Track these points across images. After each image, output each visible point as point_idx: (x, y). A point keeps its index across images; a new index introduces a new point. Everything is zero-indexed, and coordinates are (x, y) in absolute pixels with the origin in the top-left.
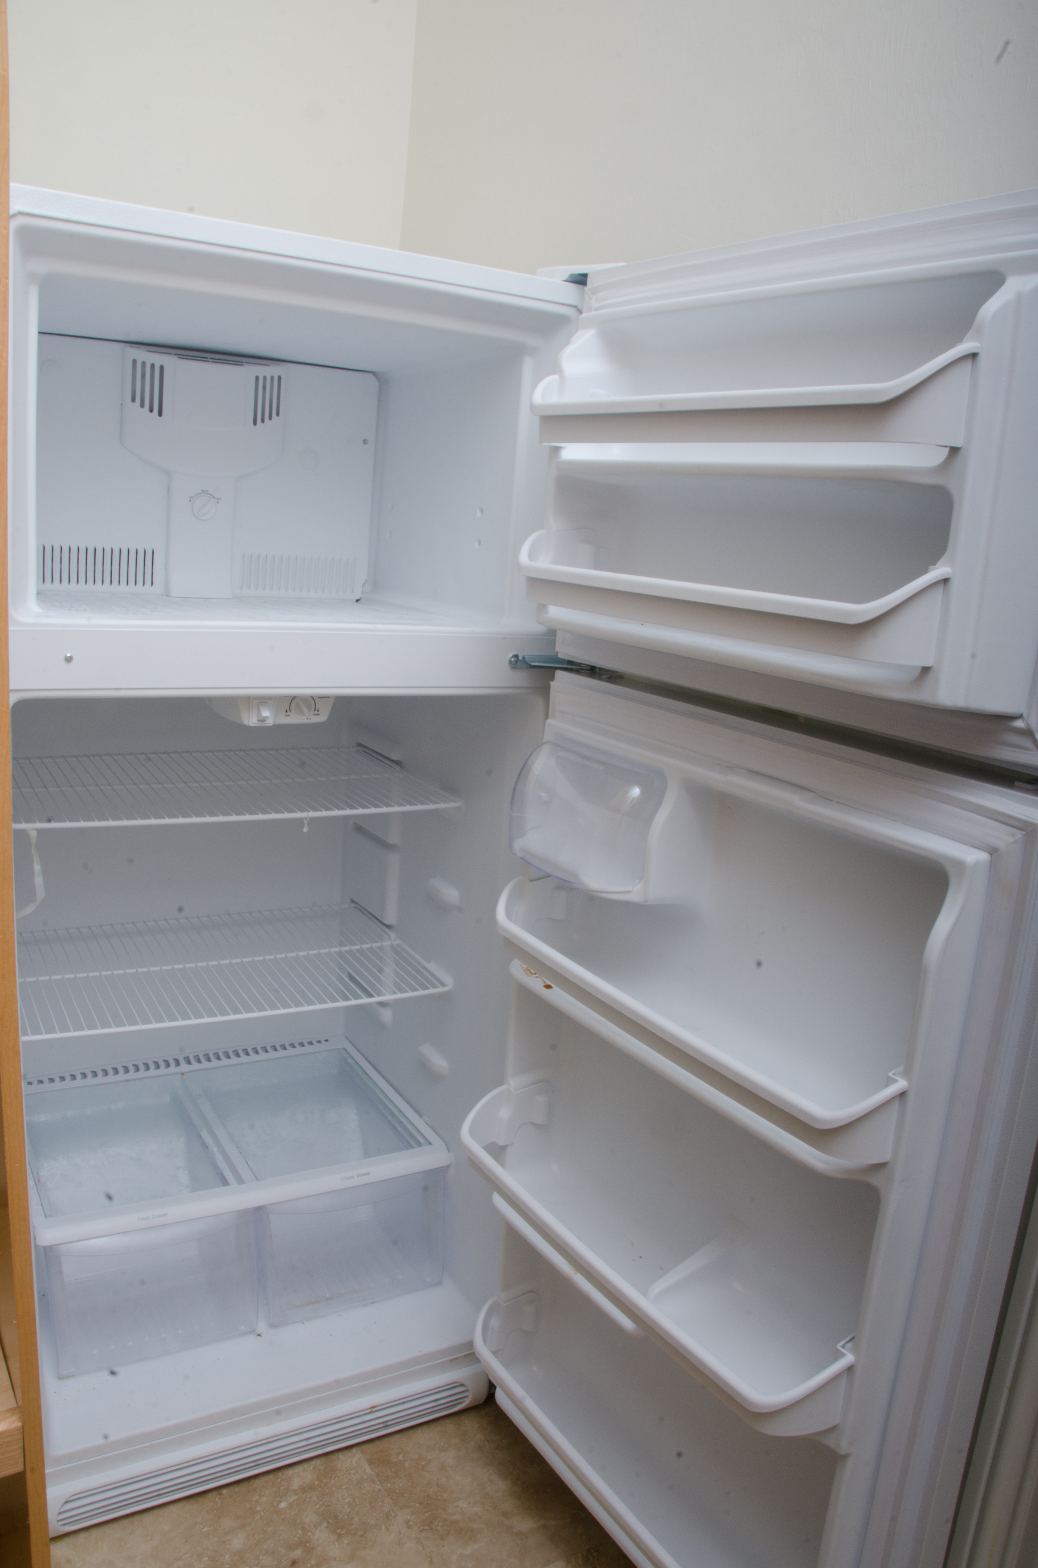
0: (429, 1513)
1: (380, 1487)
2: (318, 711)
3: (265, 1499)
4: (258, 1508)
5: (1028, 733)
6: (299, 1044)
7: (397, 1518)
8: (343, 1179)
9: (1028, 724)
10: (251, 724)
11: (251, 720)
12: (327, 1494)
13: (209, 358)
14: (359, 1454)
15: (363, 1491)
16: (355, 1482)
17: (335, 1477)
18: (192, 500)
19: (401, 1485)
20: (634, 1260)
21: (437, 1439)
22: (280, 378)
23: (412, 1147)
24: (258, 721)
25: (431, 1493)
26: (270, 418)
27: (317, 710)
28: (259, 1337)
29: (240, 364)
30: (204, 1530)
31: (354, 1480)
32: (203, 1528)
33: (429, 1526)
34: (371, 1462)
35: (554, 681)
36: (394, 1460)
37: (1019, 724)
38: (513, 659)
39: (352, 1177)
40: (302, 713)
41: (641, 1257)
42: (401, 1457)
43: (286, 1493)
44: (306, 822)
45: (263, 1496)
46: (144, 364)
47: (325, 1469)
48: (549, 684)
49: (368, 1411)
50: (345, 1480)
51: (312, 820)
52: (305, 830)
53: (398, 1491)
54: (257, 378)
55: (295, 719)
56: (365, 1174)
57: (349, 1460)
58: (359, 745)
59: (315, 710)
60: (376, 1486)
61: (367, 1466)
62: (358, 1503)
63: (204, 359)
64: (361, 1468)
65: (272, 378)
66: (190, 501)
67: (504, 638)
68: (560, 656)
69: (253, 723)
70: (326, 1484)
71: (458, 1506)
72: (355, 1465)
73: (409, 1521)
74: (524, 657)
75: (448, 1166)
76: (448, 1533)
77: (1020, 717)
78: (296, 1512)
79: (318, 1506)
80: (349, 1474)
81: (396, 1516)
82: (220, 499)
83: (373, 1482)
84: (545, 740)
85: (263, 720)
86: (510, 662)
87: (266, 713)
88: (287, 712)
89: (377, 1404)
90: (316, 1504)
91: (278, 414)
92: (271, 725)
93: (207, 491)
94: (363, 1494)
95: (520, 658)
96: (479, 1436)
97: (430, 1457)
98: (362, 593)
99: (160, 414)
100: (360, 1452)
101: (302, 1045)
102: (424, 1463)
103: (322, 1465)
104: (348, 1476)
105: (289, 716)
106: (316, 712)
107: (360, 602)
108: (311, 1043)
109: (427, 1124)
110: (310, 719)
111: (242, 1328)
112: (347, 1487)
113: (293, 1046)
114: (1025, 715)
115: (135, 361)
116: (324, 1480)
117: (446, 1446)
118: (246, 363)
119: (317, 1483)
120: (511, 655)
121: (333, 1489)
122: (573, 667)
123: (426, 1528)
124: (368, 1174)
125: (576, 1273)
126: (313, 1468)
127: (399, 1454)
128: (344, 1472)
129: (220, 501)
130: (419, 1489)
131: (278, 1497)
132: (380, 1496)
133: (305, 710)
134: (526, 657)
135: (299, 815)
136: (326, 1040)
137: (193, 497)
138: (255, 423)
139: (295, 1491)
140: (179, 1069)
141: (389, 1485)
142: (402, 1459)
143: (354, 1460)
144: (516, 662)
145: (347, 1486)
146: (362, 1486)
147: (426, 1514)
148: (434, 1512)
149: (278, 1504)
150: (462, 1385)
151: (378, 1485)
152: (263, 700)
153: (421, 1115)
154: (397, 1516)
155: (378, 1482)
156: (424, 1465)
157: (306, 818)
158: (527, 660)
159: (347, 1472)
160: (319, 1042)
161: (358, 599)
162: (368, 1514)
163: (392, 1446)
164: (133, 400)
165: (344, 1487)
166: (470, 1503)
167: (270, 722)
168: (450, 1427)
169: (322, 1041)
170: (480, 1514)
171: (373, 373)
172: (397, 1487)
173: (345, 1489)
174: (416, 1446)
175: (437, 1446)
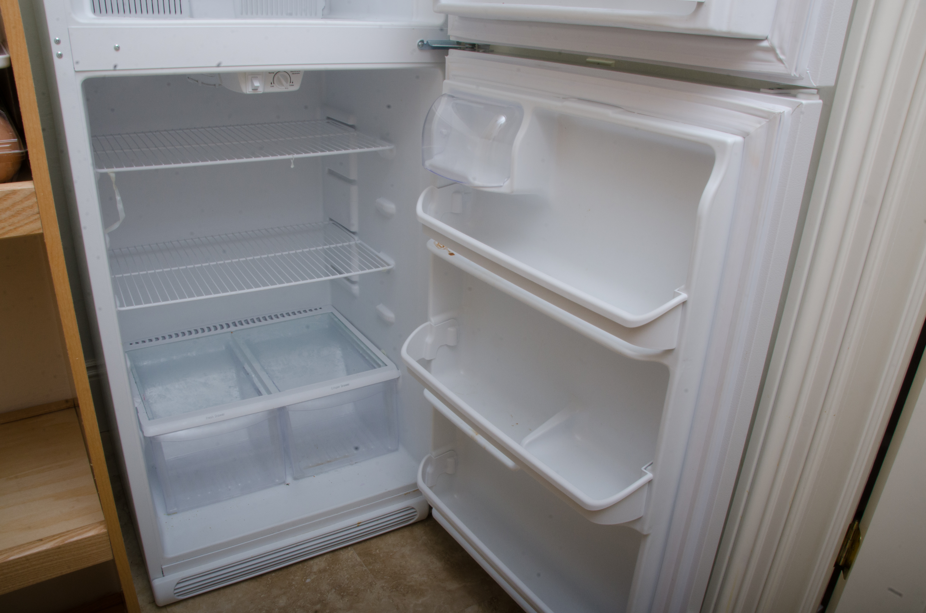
0: (396, 582)
2: (293, 83)
3: (298, 577)
4: (294, 583)
5: (771, 50)
6: (304, 311)
7: (376, 585)
8: (332, 388)
9: (771, 43)
10: (248, 93)
11: (248, 90)
12: (334, 573)
14: (353, 550)
15: (356, 571)
17: (339, 564)
19: (378, 567)
20: (513, 426)
21: (400, 540)
23: (375, 368)
24: (253, 90)
25: (396, 570)
27: (291, 82)
28: (287, 485)
30: (262, 596)
31: (350, 565)
32: (261, 595)
33: (396, 589)
34: (359, 555)
35: (448, 56)
36: (374, 553)
37: (765, 44)
38: (420, 44)
39: (338, 387)
40: (281, 84)
41: (517, 424)
42: (378, 551)
43: (310, 574)
44: (292, 161)
45: (296, 576)
47: (332, 560)
48: (445, 59)
49: (356, 526)
50: (345, 565)
51: (296, 160)
52: (292, 166)
53: (376, 570)
55: (277, 89)
56: (346, 385)
57: (347, 554)
58: (329, 118)
59: (290, 82)
60: (363, 568)
61: (358, 557)
62: (353, 578)
64: (354, 558)
67: (414, 29)
68: (452, 39)
69: (250, 92)
70: (333, 568)
71: (413, 577)
72: (351, 557)
73: (384, 586)
74: (428, 42)
75: (398, 378)
76: (407, 593)
77: (766, 39)
78: (316, 584)
79: (329, 581)
80: (347, 562)
81: (375, 584)
83: (362, 565)
84: (443, 93)
85: (255, 89)
87: (257, 84)
88: (271, 84)
89: (361, 521)
90: (328, 580)
92: (261, 92)
94: (356, 573)
95: (425, 43)
96: (424, 537)
97: (395, 551)
98: (323, 15)
101: (305, 311)
102: (392, 554)
103: (331, 557)
104: (347, 563)
105: (273, 86)
106: (291, 84)
108: (311, 310)
109: (384, 354)
110: (288, 88)
111: (277, 481)
113: (300, 312)
114: (769, 37)
116: (332, 566)
117: (405, 544)
119: (328, 568)
120: (419, 41)
121: (338, 570)
122: (460, 46)
123: (394, 590)
124: (348, 385)
125: (476, 435)
126: (326, 559)
127: (376, 549)
128: (344, 561)
130: (389, 568)
131: (305, 576)
132: (366, 573)
133: (284, 83)
135: (287, 157)
136: (321, 308)
139: (315, 572)
140: (229, 330)
141: (371, 567)
143: (350, 554)
144: (423, 45)
145: (346, 568)
146: (355, 568)
147: (394, 582)
148: (399, 581)
149: (305, 580)
150: (413, 508)
151: (365, 567)
152: (254, 75)
153: (380, 349)
154: (377, 584)
155: (364, 566)
157: (292, 159)
158: (429, 44)
160: (316, 309)
162: (359, 584)
163: (372, 545)
165: (344, 569)
166: (420, 575)
167: (261, 91)
168: (407, 533)
169: (318, 309)
170: (426, 581)
172: (376, 568)
173: (345, 570)
174: (387, 545)
175: (399, 544)
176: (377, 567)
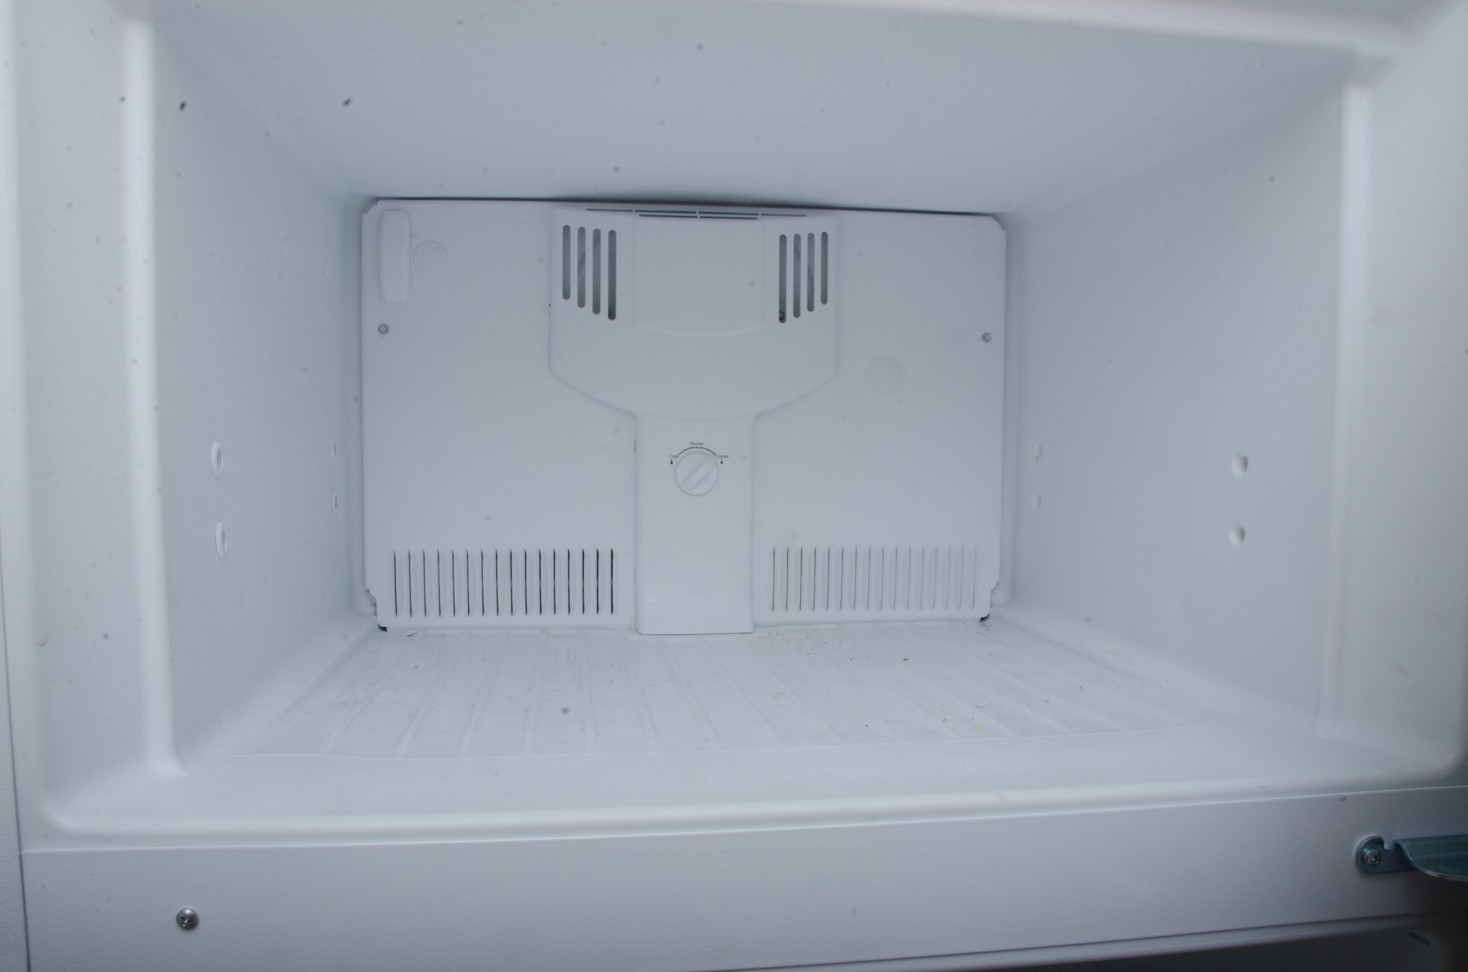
13: (697, 212)
18: (674, 460)
22: (825, 236)
26: (811, 308)
29: (753, 217)
38: (1368, 852)
46: (582, 231)
54: (783, 239)
63: (691, 215)
65: (811, 237)
66: (672, 463)
74: (1398, 845)
82: (727, 457)
86: (1361, 857)
91: (824, 300)
93: (702, 444)
95: (1386, 847)
98: (991, 606)
99: (612, 315)
107: (987, 622)
115: (567, 229)
118: (762, 215)
120: (1363, 840)
129: (724, 460)
134: (1404, 846)
137: (676, 457)
138: (782, 319)
144: (1378, 857)
158: (1405, 856)
161: (984, 616)
164: (566, 295)
171: (994, 216)
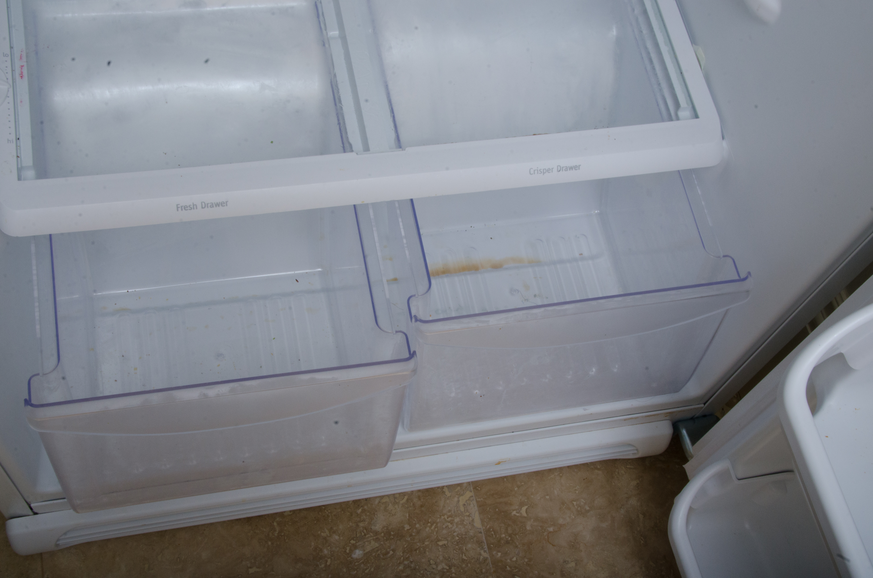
1: (486, 555)
3: (337, 537)
4: (326, 552)
8: (532, 172)
12: (416, 550)
14: (471, 492)
16: (457, 538)
17: (432, 525)
19: (514, 559)
21: (577, 492)
30: (251, 571)
31: (455, 534)
32: (251, 568)
34: (483, 508)
36: (514, 513)
39: (549, 170)
43: (365, 535)
45: (334, 532)
47: (422, 506)
50: (445, 532)
53: (508, 568)
56: (571, 168)
57: (456, 499)
60: (482, 552)
61: (477, 514)
64: (469, 516)
70: (418, 532)
72: (462, 509)
78: (372, 569)
79: (401, 568)
80: (451, 522)
90: (400, 563)
94: (463, 561)
96: (634, 502)
97: (561, 521)
100: (472, 488)
102: (551, 529)
104: (450, 526)
112: (445, 545)
117: (588, 508)
119: (407, 527)
121: (427, 543)
124: (576, 168)
126: (407, 500)
127: (522, 504)
128: (446, 517)
130: (536, 572)
131: (353, 539)
132: (484, 570)
139: (376, 533)
141: (499, 554)
142: (525, 514)
145: (446, 542)
146: (464, 548)
149: (351, 551)
150: (630, 444)
151: (485, 551)
153: (693, 40)
155: (486, 547)
156: (550, 532)
159: (450, 519)
165: (440, 543)
172: (509, 561)
173: (442, 546)
174: (548, 497)
175: (575, 503)
176: (511, 560)
